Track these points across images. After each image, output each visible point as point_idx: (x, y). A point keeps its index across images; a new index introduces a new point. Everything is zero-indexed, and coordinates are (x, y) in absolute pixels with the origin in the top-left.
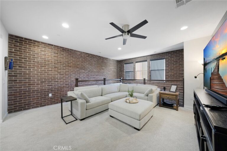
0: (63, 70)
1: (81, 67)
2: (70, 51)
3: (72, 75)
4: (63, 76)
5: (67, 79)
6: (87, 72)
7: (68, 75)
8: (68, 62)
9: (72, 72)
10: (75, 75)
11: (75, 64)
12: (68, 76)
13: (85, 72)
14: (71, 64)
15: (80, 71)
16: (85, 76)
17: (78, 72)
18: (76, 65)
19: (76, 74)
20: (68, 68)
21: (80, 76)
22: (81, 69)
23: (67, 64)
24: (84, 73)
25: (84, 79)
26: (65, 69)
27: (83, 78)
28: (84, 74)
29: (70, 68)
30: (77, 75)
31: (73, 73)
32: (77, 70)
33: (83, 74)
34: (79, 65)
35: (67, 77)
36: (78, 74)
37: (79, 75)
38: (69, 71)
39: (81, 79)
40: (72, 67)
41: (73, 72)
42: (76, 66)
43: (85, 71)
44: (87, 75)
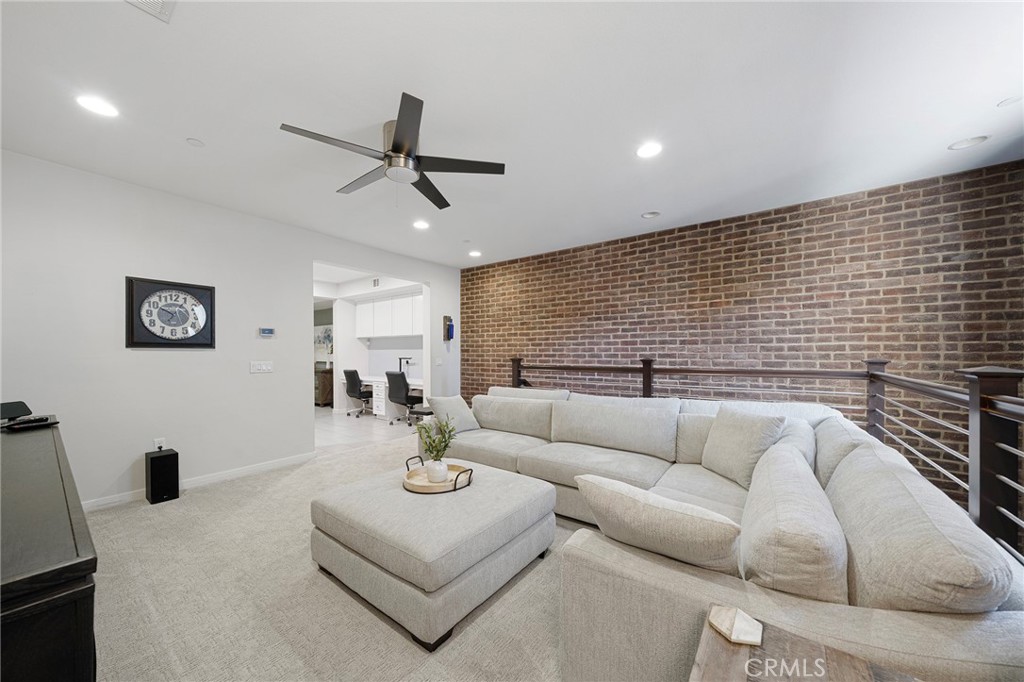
0: (539, 329)
1: (599, 308)
2: (558, 257)
3: (564, 345)
4: (540, 350)
5: (551, 359)
6: (627, 326)
7: (554, 344)
8: (554, 300)
9: (564, 333)
10: (576, 344)
11: (577, 303)
12: (554, 350)
13: (617, 330)
14: (562, 305)
15: (592, 326)
16: (616, 350)
17: (584, 332)
18: (579, 306)
19: (580, 341)
20: (553, 322)
21: (592, 350)
22: (599, 319)
23: (551, 308)
24: (611, 335)
25: (609, 362)
26: (545, 325)
27: (606, 356)
28: (612, 340)
29: (560, 321)
30: (584, 344)
31: (567, 339)
32: (582, 326)
33: (609, 337)
34: (590, 302)
35: (552, 353)
36: (587, 341)
37: (590, 344)
38: (557, 330)
39: (599, 362)
40: (567, 316)
41: (569, 332)
42: (579, 309)
43: (614, 324)
44: (626, 343)
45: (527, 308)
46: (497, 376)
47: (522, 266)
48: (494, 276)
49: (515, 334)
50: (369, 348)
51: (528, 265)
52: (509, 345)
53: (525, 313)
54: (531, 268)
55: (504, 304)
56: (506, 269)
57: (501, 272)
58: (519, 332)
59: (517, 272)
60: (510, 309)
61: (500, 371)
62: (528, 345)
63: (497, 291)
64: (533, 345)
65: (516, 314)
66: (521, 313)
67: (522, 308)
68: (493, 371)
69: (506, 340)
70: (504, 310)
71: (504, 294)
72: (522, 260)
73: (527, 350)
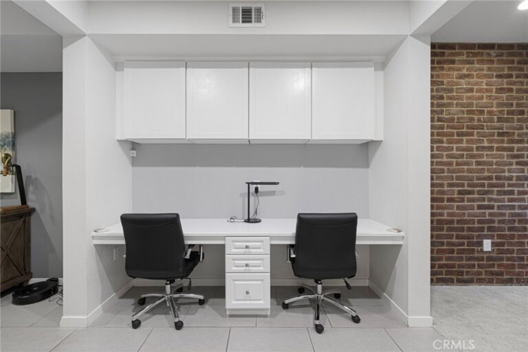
45: (509, 113)
46: (458, 207)
47: (502, 55)
48: (453, 62)
49: (491, 148)
50: (134, 162)
51: (510, 54)
52: (478, 163)
53: (507, 120)
54: (516, 59)
55: (470, 105)
56: (475, 55)
57: (465, 57)
58: (495, 145)
59: (492, 62)
60: (481, 112)
61: (463, 200)
62: (511, 164)
63: (457, 84)
64: (518, 163)
65: (491, 120)
66: (500, 120)
67: (501, 112)
68: (450, 200)
69: (473, 156)
70: (469, 112)
71: (471, 90)
72: (501, 46)
73: (509, 171)
